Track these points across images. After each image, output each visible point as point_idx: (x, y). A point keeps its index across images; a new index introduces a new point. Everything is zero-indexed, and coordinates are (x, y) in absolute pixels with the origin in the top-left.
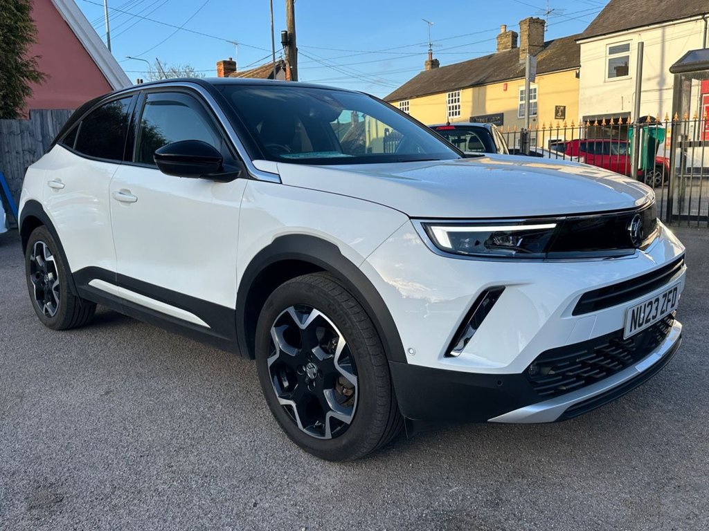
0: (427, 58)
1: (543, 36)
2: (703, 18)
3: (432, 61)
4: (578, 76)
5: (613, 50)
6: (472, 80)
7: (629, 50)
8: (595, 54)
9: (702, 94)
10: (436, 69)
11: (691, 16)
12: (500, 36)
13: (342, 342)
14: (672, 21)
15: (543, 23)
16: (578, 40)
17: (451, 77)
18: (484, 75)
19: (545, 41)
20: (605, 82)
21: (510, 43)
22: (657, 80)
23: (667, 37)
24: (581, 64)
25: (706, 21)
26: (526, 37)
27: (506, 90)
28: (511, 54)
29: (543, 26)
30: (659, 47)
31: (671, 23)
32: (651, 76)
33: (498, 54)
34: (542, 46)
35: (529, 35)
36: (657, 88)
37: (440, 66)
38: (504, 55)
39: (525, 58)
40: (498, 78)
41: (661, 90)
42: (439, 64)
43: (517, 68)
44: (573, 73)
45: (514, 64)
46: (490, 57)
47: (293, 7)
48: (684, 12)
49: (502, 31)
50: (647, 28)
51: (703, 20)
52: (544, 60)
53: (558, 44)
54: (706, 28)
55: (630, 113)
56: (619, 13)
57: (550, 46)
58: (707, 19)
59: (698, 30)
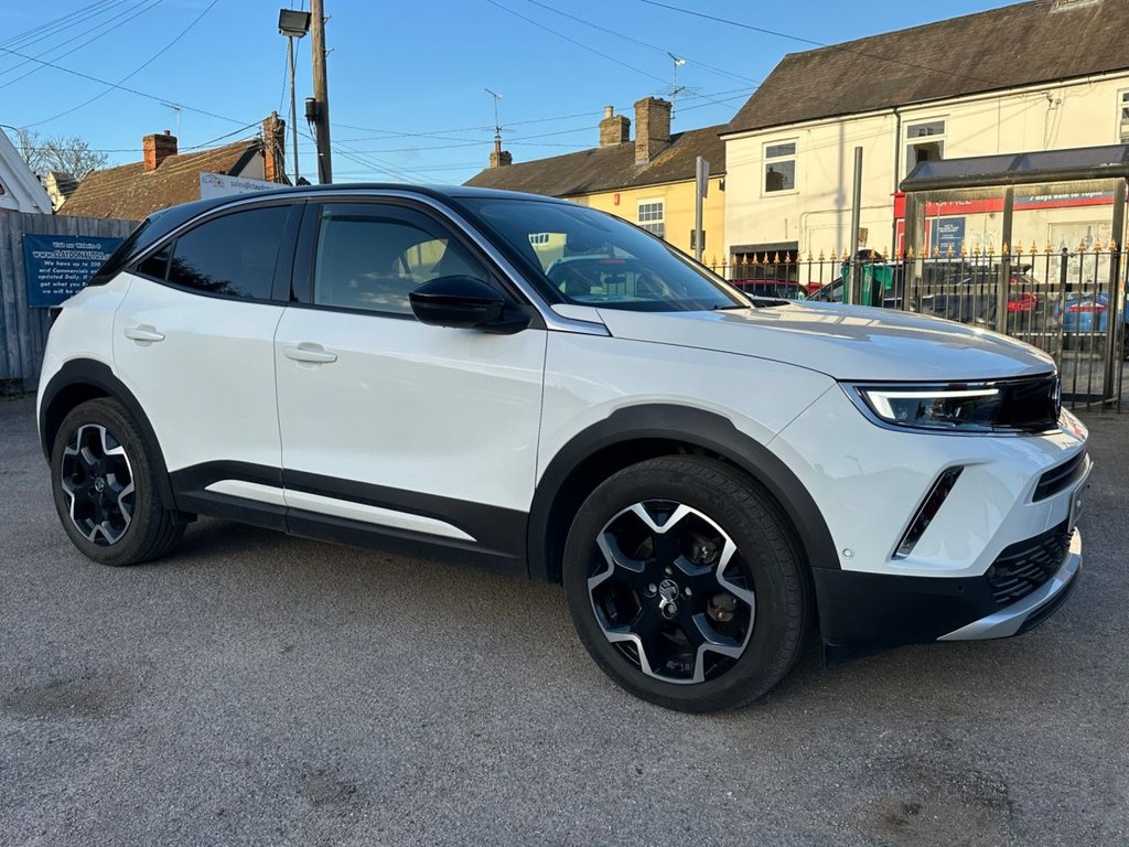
0: (493, 148)
1: (669, 126)
2: (894, 112)
3: (501, 154)
4: (722, 187)
5: (771, 152)
6: (567, 185)
7: (794, 153)
8: (746, 155)
9: (895, 219)
10: (505, 167)
11: (878, 109)
12: (604, 124)
13: (730, 547)
14: (854, 113)
15: (668, 106)
16: (723, 135)
17: (532, 181)
18: (583, 180)
19: (672, 133)
20: (761, 197)
21: (619, 134)
22: (835, 196)
23: (846, 136)
24: (727, 169)
25: (899, 117)
26: (645, 126)
27: (618, 204)
28: (621, 152)
29: (669, 110)
30: (836, 149)
31: (852, 116)
32: (826, 190)
33: (601, 150)
34: (668, 141)
35: (649, 123)
36: (835, 208)
37: (513, 163)
38: (611, 150)
39: (641, 159)
40: (605, 186)
41: (839, 211)
42: (511, 160)
43: (632, 173)
44: (715, 184)
45: (628, 166)
46: (590, 153)
47: (324, 61)
48: (869, 102)
49: (608, 115)
50: (819, 121)
51: (894, 115)
52: (671, 161)
53: (690, 138)
54: (899, 127)
55: (797, 243)
56: (779, 99)
57: (678, 141)
58: (901, 114)
59: (888, 128)
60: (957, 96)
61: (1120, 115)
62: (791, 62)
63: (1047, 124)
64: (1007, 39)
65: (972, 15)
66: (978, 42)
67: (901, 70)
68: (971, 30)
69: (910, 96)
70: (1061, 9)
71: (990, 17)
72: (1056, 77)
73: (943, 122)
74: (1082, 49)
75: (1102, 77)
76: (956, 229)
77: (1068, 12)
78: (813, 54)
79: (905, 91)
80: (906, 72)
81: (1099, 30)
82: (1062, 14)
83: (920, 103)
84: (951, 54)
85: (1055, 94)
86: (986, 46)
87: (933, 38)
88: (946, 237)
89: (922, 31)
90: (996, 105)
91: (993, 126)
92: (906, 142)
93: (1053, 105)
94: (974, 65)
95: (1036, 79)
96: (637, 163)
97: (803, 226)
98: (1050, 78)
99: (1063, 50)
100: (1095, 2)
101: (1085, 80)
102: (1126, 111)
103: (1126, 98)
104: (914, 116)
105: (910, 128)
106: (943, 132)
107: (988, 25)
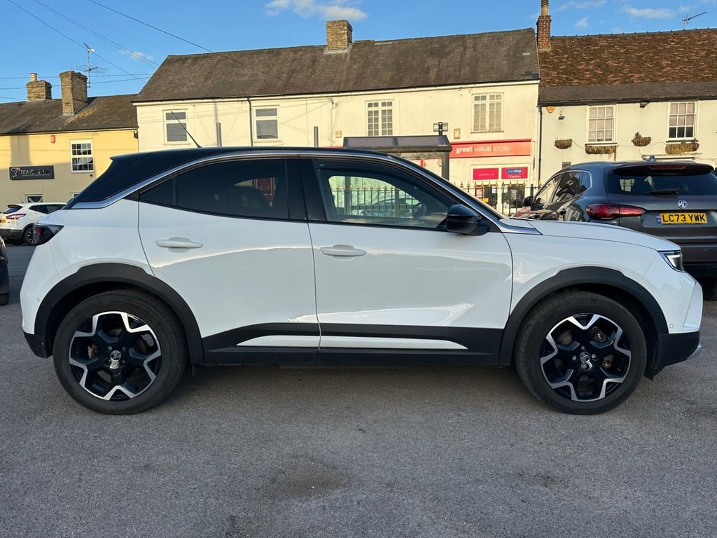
1: (86, 91)
2: (248, 100)
4: (136, 136)
5: (169, 116)
7: (185, 118)
8: (152, 117)
11: (238, 98)
12: (30, 85)
13: (620, 331)
14: (223, 98)
15: (85, 79)
16: (134, 102)
18: (21, 124)
19: (88, 97)
20: (165, 145)
21: (44, 93)
23: (219, 112)
24: (139, 125)
25: (250, 103)
26: (70, 90)
27: (54, 142)
28: (47, 106)
29: (86, 81)
31: (222, 100)
33: (29, 103)
34: (87, 102)
35: (72, 89)
38: (39, 104)
39: (68, 112)
40: (42, 129)
43: (63, 121)
44: (130, 133)
45: (57, 116)
46: (20, 104)
48: (231, 93)
49: (33, 80)
50: (201, 101)
51: (248, 102)
52: (92, 115)
53: (102, 101)
54: (251, 109)
56: (169, 83)
57: (93, 103)
58: (252, 102)
59: (245, 109)
60: (284, 95)
61: (367, 115)
62: (171, 61)
63: (332, 117)
64: (304, 65)
65: (280, 49)
66: (288, 65)
67: (246, 75)
68: (282, 57)
69: (256, 92)
70: (329, 52)
71: (292, 51)
72: (335, 90)
73: (276, 109)
74: (344, 77)
75: (357, 93)
77: (333, 54)
78: (186, 58)
79: (252, 88)
80: (250, 77)
81: (351, 67)
82: (330, 55)
83: (263, 97)
84: (274, 69)
85: (336, 100)
86: (293, 68)
87: (261, 58)
89: (254, 54)
90: (304, 102)
91: (304, 114)
92: (255, 119)
93: (334, 105)
94: (289, 78)
95: (325, 90)
96: (65, 115)
98: (332, 91)
99: (335, 76)
100: (346, 51)
101: (350, 94)
102: (370, 113)
103: (370, 105)
104: (259, 103)
105: (257, 111)
106: (276, 115)
107: (292, 56)
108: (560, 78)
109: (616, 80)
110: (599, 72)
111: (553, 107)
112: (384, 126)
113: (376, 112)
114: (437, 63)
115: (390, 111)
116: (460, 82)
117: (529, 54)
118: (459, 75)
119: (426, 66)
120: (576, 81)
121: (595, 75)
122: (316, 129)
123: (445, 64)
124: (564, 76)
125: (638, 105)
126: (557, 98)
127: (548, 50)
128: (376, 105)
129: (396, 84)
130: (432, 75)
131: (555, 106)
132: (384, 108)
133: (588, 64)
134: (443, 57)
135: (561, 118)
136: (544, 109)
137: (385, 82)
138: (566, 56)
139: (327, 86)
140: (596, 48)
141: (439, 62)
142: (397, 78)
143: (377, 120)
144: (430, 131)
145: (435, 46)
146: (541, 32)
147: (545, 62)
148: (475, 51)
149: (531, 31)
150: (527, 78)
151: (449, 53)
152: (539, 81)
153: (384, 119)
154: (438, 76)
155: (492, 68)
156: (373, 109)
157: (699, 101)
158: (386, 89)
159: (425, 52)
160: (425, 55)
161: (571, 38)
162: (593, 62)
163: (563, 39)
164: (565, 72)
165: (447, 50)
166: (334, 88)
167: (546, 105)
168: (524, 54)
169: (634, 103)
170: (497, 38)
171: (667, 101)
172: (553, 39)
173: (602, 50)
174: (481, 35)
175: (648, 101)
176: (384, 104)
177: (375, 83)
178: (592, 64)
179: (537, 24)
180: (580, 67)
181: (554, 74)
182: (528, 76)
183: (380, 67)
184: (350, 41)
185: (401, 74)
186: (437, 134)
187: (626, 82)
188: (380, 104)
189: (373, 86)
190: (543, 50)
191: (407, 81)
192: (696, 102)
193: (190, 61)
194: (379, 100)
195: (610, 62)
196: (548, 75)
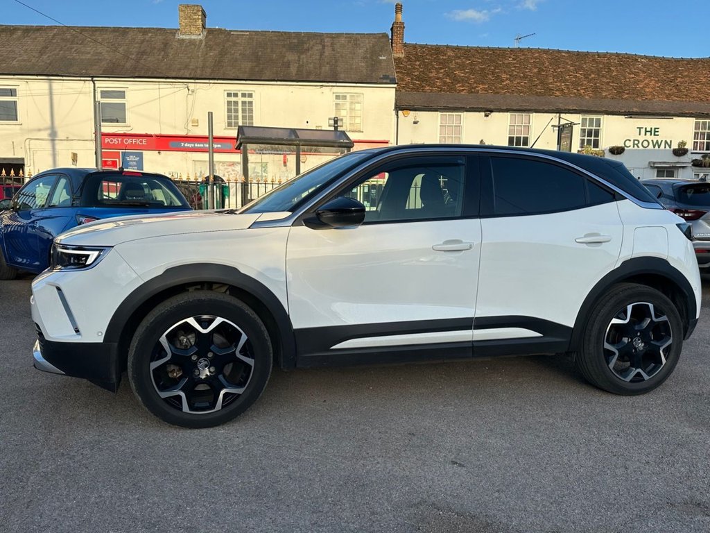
2: (92, 80)
7: (15, 96)
11: (80, 77)
14: (61, 76)
22: (49, 132)
23: (54, 91)
25: (94, 83)
30: (47, 99)
31: (61, 78)
32: (42, 127)
36: (49, 138)
48: (71, 70)
51: (91, 82)
54: (95, 90)
55: (23, 159)
58: (96, 82)
59: (88, 90)
60: (134, 78)
61: (226, 105)
63: (187, 104)
64: (155, 48)
65: (128, 28)
66: (136, 45)
67: (89, 53)
68: (130, 36)
69: (101, 72)
70: (182, 37)
71: (140, 32)
72: (191, 76)
73: (124, 92)
74: (200, 64)
75: (216, 81)
76: (137, 159)
77: (186, 39)
78: (15, 29)
79: (96, 67)
80: (93, 55)
81: (207, 54)
82: (183, 40)
83: (109, 77)
84: (121, 50)
85: (192, 86)
86: (142, 49)
87: (106, 36)
88: (131, 163)
89: (96, 31)
90: (157, 86)
91: (156, 99)
92: (100, 100)
93: (190, 92)
94: (138, 61)
95: (181, 75)
97: (28, 147)
98: (188, 76)
99: (190, 62)
100: (200, 37)
101: (207, 81)
102: (229, 103)
103: (229, 95)
104: (104, 84)
105: (102, 92)
106: (125, 98)
107: (140, 36)
108: (414, 84)
109: (463, 90)
110: (448, 81)
111: (409, 112)
112: (244, 117)
113: (236, 103)
114: (297, 58)
115: (251, 103)
116: (321, 80)
117: (385, 58)
118: (320, 73)
119: (286, 60)
120: (428, 88)
121: (445, 83)
122: (210, 115)
123: (305, 61)
124: (417, 82)
125: (483, 114)
126: (412, 103)
127: (402, 56)
128: (236, 95)
129: (256, 76)
130: (293, 70)
131: (410, 110)
132: (244, 99)
133: (438, 73)
134: (302, 53)
135: (415, 123)
136: (400, 113)
137: (245, 72)
138: (418, 63)
139: (183, 71)
140: (444, 57)
141: (299, 57)
142: (257, 69)
143: (236, 111)
144: (326, 126)
145: (294, 41)
146: (395, 38)
147: (400, 68)
148: (333, 50)
149: (385, 35)
150: (385, 81)
151: (309, 50)
152: (396, 86)
153: (244, 111)
154: (299, 70)
155: (351, 69)
156: (233, 99)
157: (534, 114)
158: (246, 80)
159: (284, 46)
160: (284, 50)
161: (422, 47)
162: (442, 71)
163: (415, 46)
164: (418, 78)
165: (306, 46)
166: (190, 74)
167: (402, 109)
168: (381, 58)
169: (480, 111)
170: (354, 39)
171: (507, 112)
172: (405, 45)
173: (449, 60)
174: (339, 35)
175: (492, 111)
176: (244, 95)
177: (234, 73)
178: (441, 73)
179: (392, 29)
180: (431, 75)
181: (408, 79)
182: (386, 80)
183: (238, 57)
184: (204, 27)
185: (261, 66)
186: (333, 129)
187: (472, 92)
188: (240, 95)
189: (232, 75)
190: (397, 55)
191: (267, 74)
192: (531, 115)
193: (19, 33)
194: (239, 91)
195: (457, 72)
196: (403, 80)
